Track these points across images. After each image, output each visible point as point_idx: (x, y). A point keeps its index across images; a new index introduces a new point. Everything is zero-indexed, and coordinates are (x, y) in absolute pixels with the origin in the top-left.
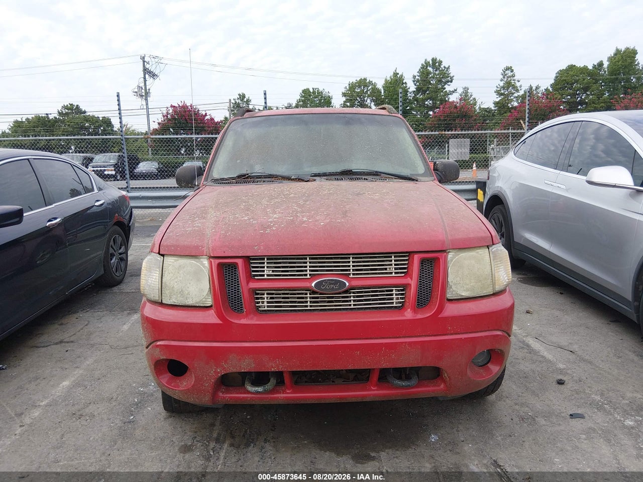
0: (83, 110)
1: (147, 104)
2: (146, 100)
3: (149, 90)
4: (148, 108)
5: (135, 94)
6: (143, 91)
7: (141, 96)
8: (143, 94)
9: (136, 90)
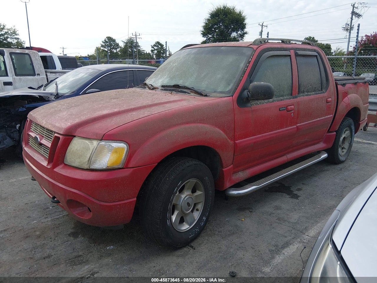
0: (316, 40)
1: (350, 35)
2: (350, 32)
3: (353, 26)
4: (349, 38)
5: (343, 29)
6: (349, 27)
7: (347, 30)
8: (349, 29)
9: (344, 26)
